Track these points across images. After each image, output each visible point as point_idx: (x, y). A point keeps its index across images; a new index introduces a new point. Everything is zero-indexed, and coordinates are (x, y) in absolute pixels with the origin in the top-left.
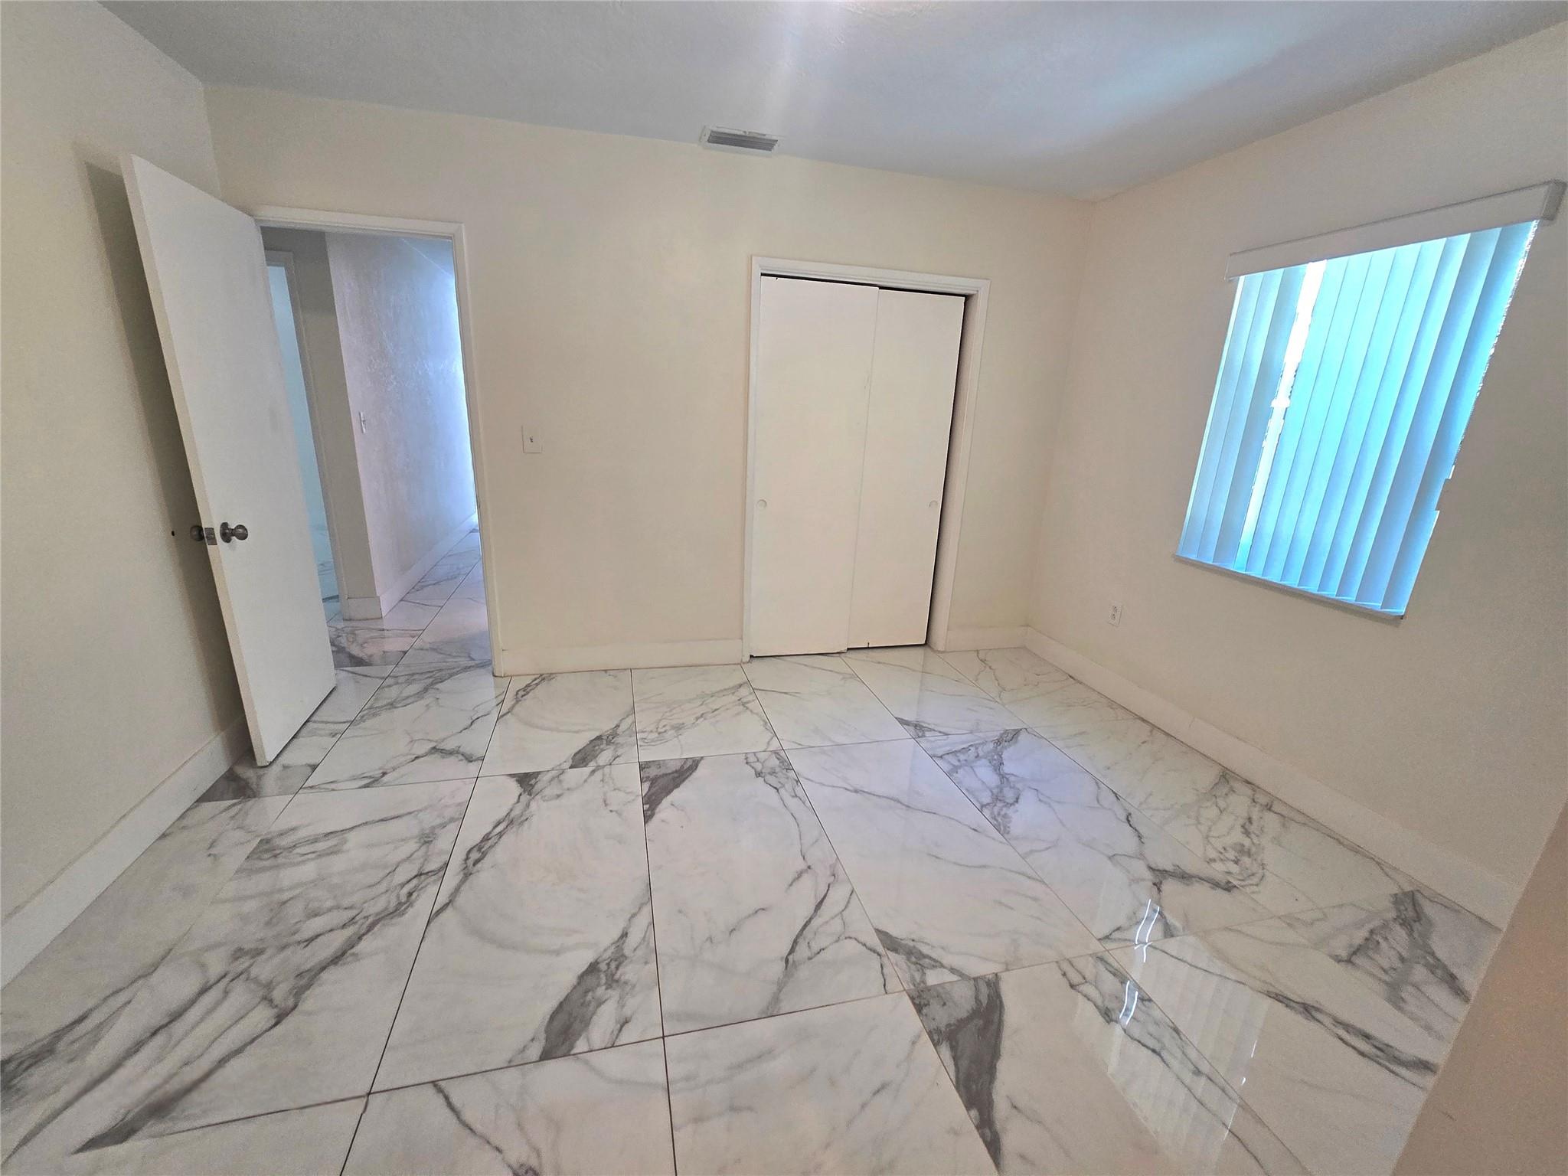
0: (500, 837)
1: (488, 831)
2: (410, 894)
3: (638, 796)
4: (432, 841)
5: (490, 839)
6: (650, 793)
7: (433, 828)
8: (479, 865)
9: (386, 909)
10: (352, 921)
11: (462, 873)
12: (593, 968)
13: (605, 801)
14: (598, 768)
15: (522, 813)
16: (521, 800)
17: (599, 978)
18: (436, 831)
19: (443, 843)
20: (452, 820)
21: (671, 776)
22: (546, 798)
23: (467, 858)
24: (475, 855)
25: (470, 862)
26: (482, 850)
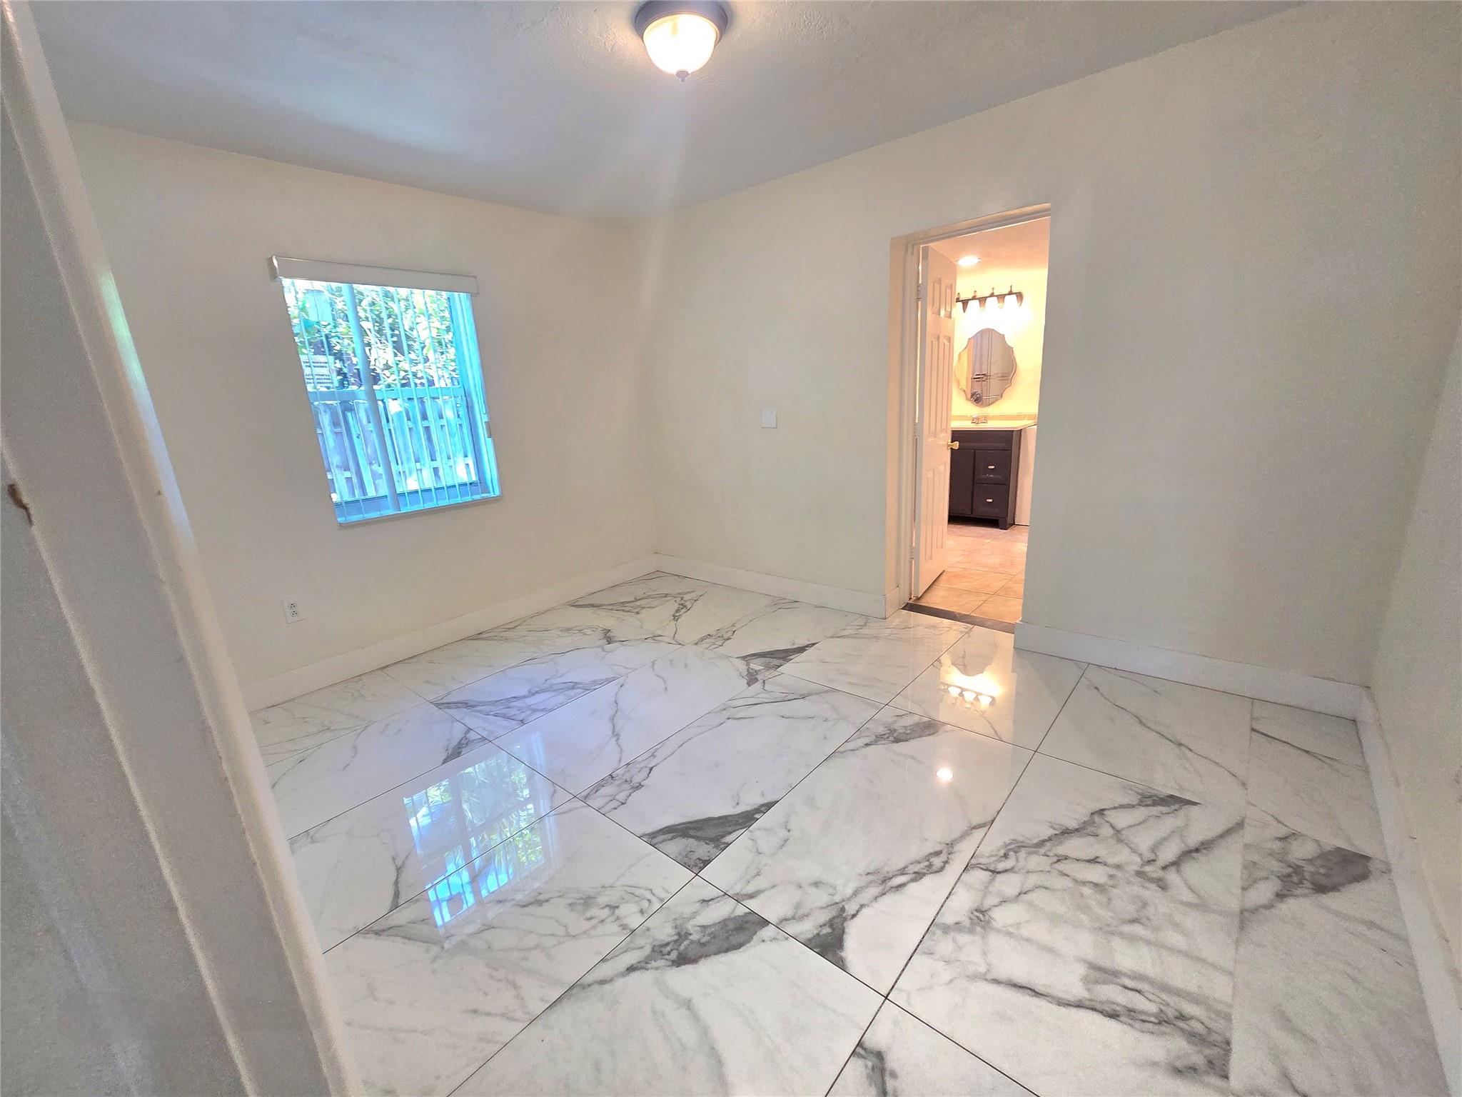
0: (904, 868)
1: (913, 885)
2: (1006, 856)
3: (751, 832)
4: (976, 910)
5: (915, 873)
6: (734, 828)
7: (971, 931)
8: (937, 849)
9: (1029, 854)
10: (1061, 859)
11: (955, 850)
12: (897, 740)
13: (783, 845)
14: (739, 899)
15: (867, 887)
16: (857, 907)
17: (898, 735)
18: (967, 923)
19: (963, 903)
20: (946, 929)
21: (699, 834)
22: (831, 890)
23: (946, 862)
24: (937, 862)
25: (943, 857)
26: (927, 863)
